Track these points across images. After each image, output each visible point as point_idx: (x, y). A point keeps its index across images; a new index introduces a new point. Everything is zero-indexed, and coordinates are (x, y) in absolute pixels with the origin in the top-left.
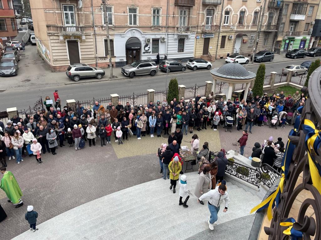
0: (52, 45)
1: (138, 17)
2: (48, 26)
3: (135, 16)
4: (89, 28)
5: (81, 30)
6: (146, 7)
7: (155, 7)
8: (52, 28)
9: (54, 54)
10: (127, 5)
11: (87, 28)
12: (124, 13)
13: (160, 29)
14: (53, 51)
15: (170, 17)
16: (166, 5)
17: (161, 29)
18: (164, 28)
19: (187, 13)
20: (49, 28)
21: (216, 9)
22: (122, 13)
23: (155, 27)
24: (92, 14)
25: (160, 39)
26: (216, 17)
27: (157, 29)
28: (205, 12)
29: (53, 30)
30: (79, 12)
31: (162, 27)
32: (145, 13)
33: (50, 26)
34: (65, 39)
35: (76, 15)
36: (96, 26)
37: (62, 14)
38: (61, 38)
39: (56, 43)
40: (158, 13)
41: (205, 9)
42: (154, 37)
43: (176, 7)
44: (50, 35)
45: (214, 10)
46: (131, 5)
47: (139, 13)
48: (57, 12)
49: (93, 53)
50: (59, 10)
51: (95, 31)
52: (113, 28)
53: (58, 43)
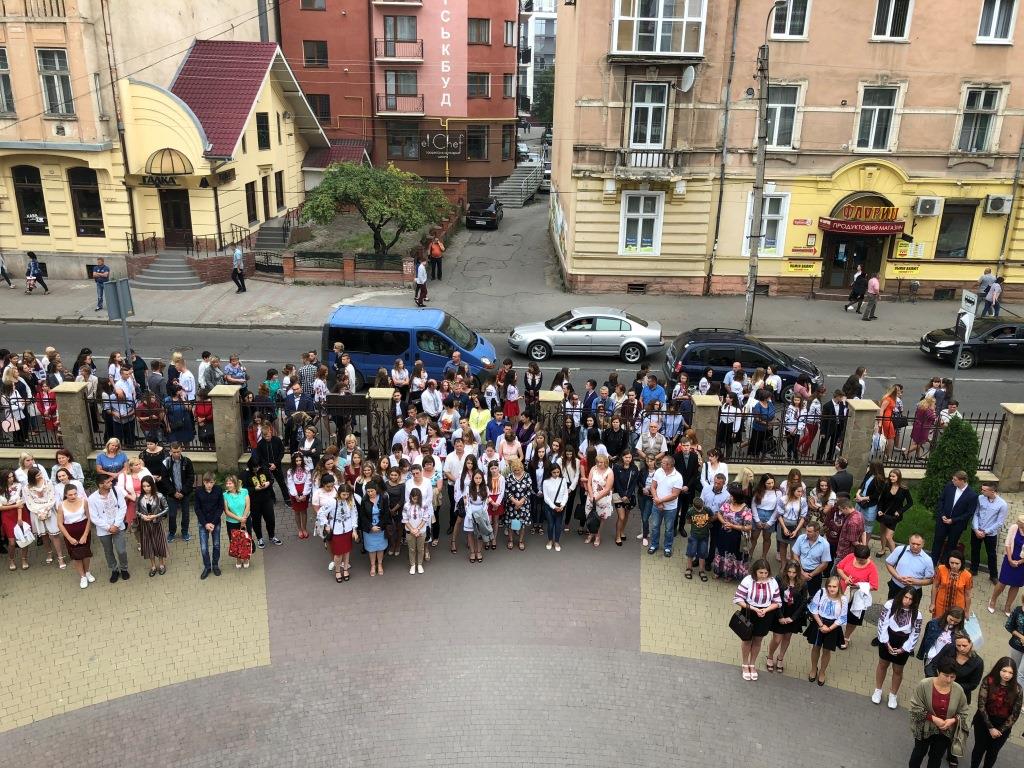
0: (581, 207)
1: (895, 122)
2: (577, 150)
3: (885, 118)
4: (707, 157)
5: (676, 165)
6: (942, 80)
7: (977, 80)
8: (587, 154)
9: (579, 237)
10: (861, 77)
11: (699, 157)
12: (844, 104)
13: (986, 166)
14: (579, 227)
18: (1005, 162)
20: (580, 154)
22: (836, 105)
23: (963, 156)
24: (722, 113)
25: (982, 203)
27: (974, 166)
29: (591, 162)
30: (682, 106)
31: (999, 157)
32: (928, 106)
33: (584, 150)
34: (619, 191)
35: (671, 113)
36: (730, 151)
37: (628, 111)
38: (610, 187)
39: (591, 201)
40: (989, 101)
42: (953, 193)
44: (578, 175)
46: (877, 76)
47: (905, 105)
48: (611, 104)
49: (704, 239)
50: (621, 98)
51: (723, 166)
52: (792, 159)
53: (599, 201)
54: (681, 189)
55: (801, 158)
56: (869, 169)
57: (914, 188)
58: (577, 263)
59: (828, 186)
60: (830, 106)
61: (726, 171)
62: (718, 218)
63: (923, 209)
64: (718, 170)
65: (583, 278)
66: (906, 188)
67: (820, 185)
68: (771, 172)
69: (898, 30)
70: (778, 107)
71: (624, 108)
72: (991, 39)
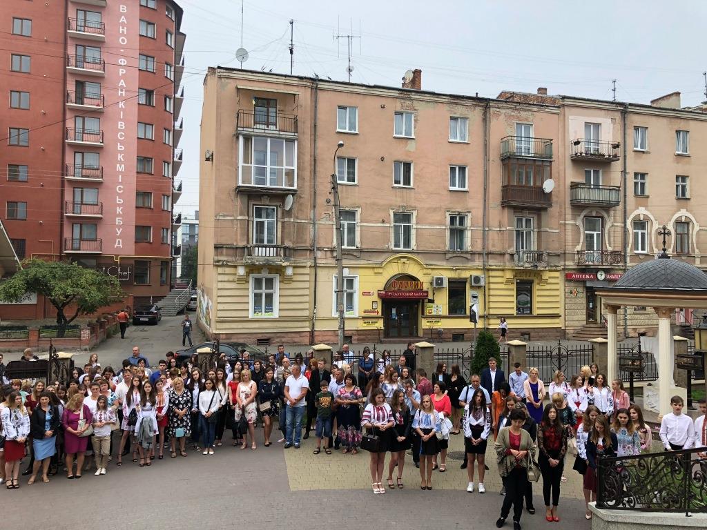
0: (221, 285)
1: (413, 232)
2: (216, 247)
3: (407, 230)
4: (304, 252)
5: (285, 255)
6: (435, 210)
7: (453, 210)
8: (224, 250)
9: (220, 307)
10: (391, 207)
11: (300, 253)
12: (383, 222)
13: (467, 258)
14: (220, 300)
15: (490, 233)
16: (481, 206)
17: (469, 256)
18: (477, 256)
19: (533, 223)
20: (219, 250)
21: (609, 216)
22: (378, 223)
23: (454, 252)
24: (311, 226)
25: (469, 280)
26: (612, 235)
27: (461, 259)
28: (579, 222)
29: (227, 255)
30: (286, 220)
31: (473, 253)
32: (430, 224)
33: (222, 247)
34: (248, 274)
35: (280, 224)
36: (319, 249)
37: (251, 223)
38: (241, 271)
39: (229, 281)
40: (462, 222)
41: (579, 216)
42: (453, 275)
43: (506, 210)
44: (218, 264)
45: (602, 218)
46: (399, 206)
47: (417, 223)
48: (239, 218)
49: (307, 306)
50: (246, 214)
51: (315, 258)
52: (357, 254)
53: (233, 281)
54: (289, 271)
55: (363, 254)
56: (403, 260)
57: (430, 271)
58: (219, 326)
59: (380, 270)
60: (376, 223)
61: (318, 261)
62: (315, 292)
63: (437, 284)
64: (313, 261)
65: (224, 336)
66: (425, 271)
67: (376, 270)
68: (345, 262)
69: (407, 182)
70: (345, 223)
71: (248, 221)
72: (457, 188)
